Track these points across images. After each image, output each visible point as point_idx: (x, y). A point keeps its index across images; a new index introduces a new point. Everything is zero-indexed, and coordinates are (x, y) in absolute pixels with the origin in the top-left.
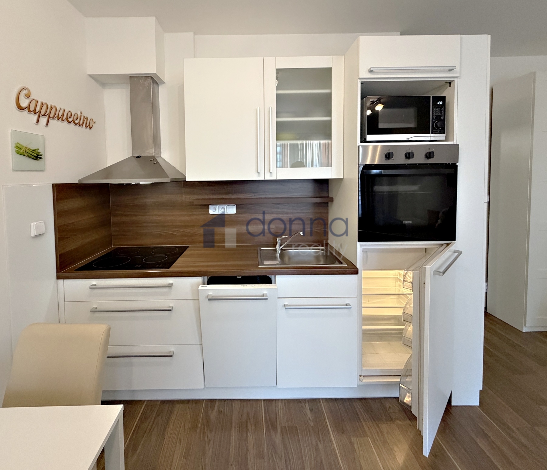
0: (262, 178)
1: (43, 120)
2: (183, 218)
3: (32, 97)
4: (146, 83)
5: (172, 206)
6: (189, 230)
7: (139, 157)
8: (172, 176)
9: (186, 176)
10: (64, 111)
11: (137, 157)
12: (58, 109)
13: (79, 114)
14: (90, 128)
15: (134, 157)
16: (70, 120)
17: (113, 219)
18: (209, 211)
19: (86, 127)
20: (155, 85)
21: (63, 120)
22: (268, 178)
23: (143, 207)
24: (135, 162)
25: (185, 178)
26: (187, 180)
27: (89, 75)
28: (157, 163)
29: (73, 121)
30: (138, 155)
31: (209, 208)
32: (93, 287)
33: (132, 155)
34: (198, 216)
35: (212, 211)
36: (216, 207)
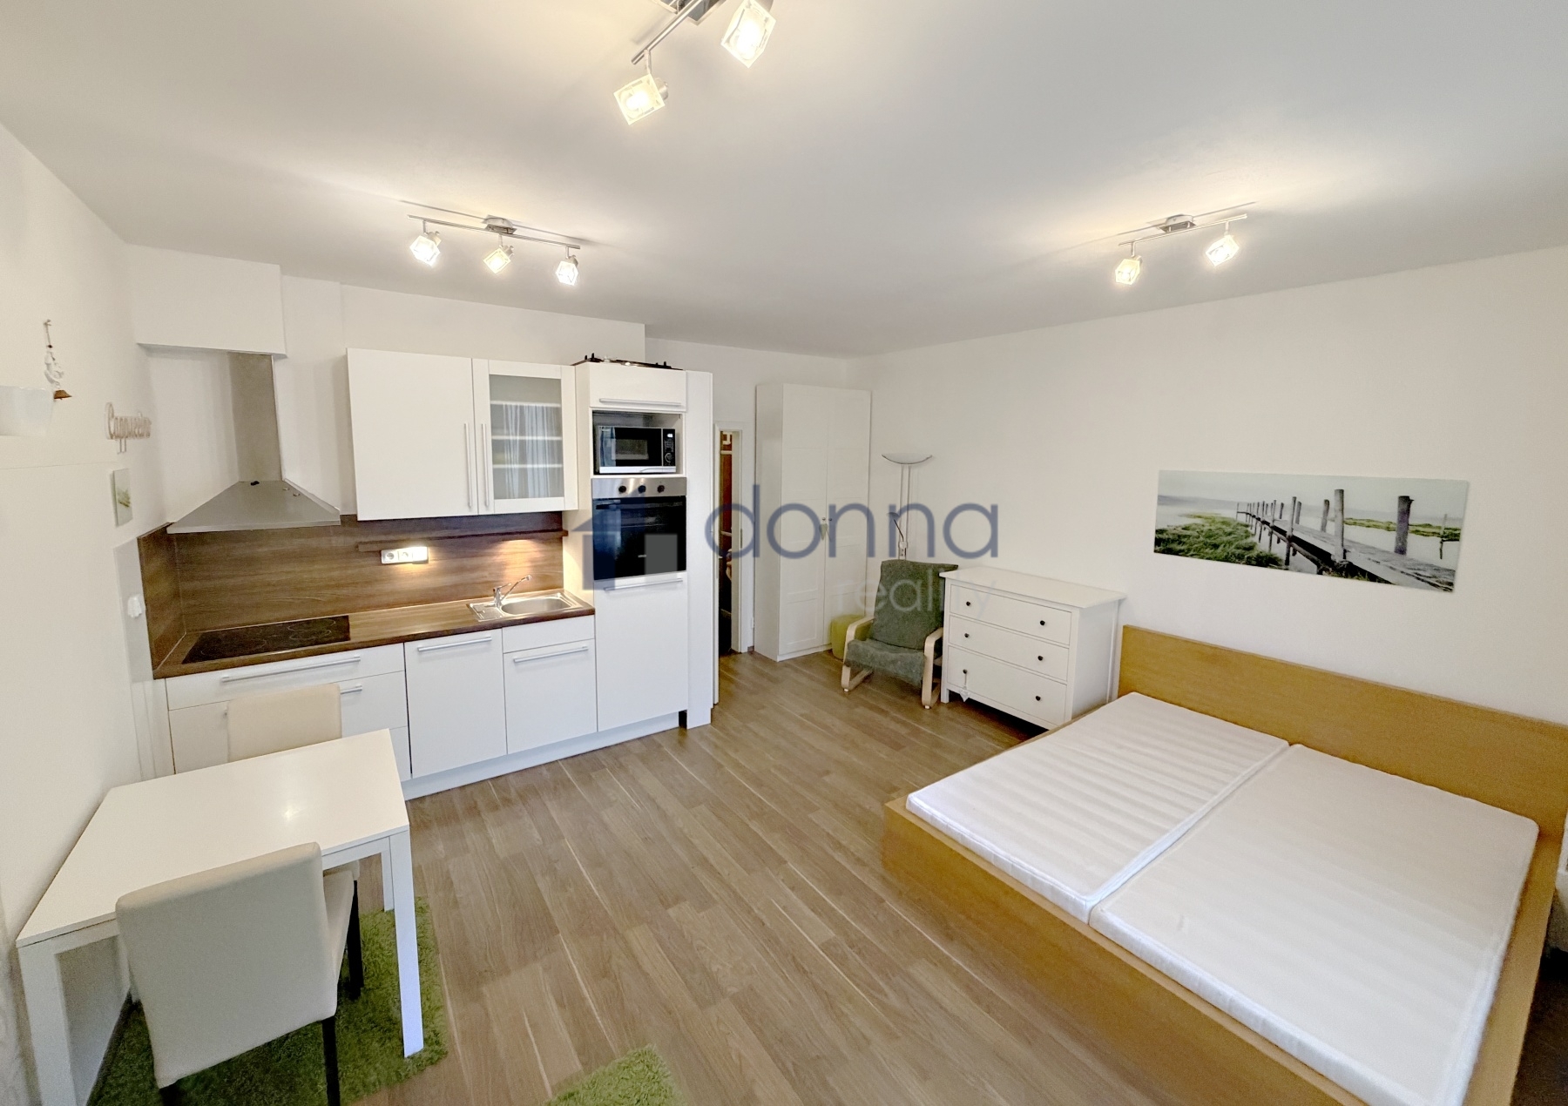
0: (474, 512)
2: (333, 574)
6: (346, 591)
7: (256, 483)
9: (358, 513)
10: (132, 420)
11: (252, 484)
12: (129, 420)
15: (245, 482)
18: (381, 560)
21: (133, 436)
22: (484, 512)
25: (358, 516)
26: (361, 518)
30: (253, 481)
31: (379, 554)
32: (226, 681)
33: (237, 479)
34: (365, 567)
35: (386, 559)
36: (395, 552)
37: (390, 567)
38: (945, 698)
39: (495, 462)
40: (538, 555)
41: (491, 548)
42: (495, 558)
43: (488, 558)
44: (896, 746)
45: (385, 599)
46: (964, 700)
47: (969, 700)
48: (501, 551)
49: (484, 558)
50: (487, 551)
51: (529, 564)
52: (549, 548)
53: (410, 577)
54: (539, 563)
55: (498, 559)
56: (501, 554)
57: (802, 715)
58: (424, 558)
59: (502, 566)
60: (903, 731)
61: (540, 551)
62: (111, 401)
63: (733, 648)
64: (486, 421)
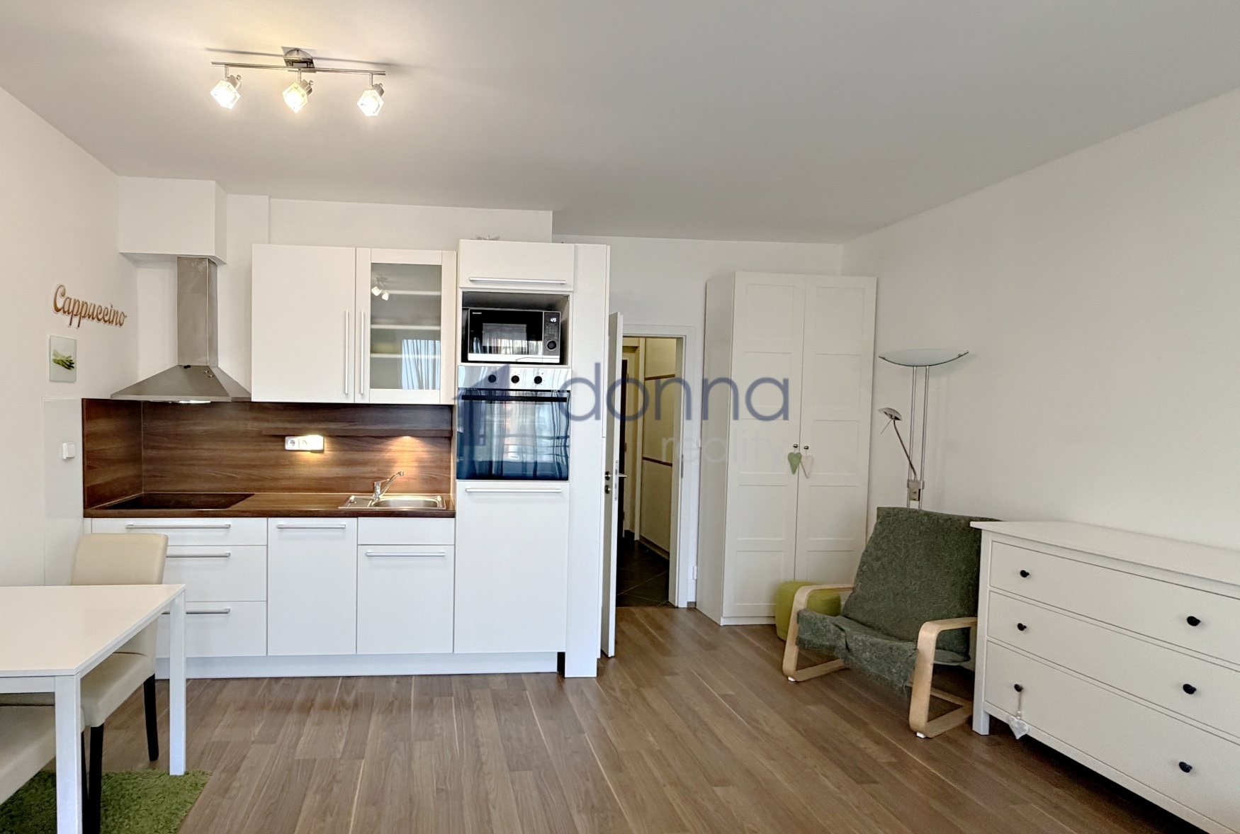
0: (351, 401)
1: (76, 320)
2: (245, 455)
3: (66, 295)
4: (200, 268)
5: (231, 437)
6: (255, 472)
7: (189, 366)
8: (233, 394)
9: (251, 394)
10: (95, 306)
11: (186, 367)
12: (89, 305)
13: (109, 308)
14: (121, 325)
15: (180, 366)
16: (100, 317)
17: (145, 453)
18: (284, 446)
19: (116, 324)
20: (212, 266)
21: (93, 319)
22: (359, 401)
23: (190, 438)
24: (181, 374)
25: (250, 398)
26: (253, 400)
27: (121, 254)
28: (214, 376)
29: (103, 317)
30: (186, 365)
31: (284, 441)
32: (130, 527)
33: (176, 364)
34: (269, 452)
35: (289, 446)
36: (296, 439)
37: (295, 453)
38: (981, 727)
39: (372, 352)
40: (425, 456)
41: (380, 443)
42: (383, 454)
43: (377, 454)
45: (284, 483)
46: (1018, 737)
48: (391, 447)
49: (374, 454)
50: (379, 446)
51: (416, 464)
52: (438, 449)
53: (307, 464)
54: (425, 464)
55: (387, 455)
56: (390, 450)
58: (320, 447)
59: (390, 463)
61: (427, 451)
62: (64, 284)
63: (670, 600)
64: (366, 309)
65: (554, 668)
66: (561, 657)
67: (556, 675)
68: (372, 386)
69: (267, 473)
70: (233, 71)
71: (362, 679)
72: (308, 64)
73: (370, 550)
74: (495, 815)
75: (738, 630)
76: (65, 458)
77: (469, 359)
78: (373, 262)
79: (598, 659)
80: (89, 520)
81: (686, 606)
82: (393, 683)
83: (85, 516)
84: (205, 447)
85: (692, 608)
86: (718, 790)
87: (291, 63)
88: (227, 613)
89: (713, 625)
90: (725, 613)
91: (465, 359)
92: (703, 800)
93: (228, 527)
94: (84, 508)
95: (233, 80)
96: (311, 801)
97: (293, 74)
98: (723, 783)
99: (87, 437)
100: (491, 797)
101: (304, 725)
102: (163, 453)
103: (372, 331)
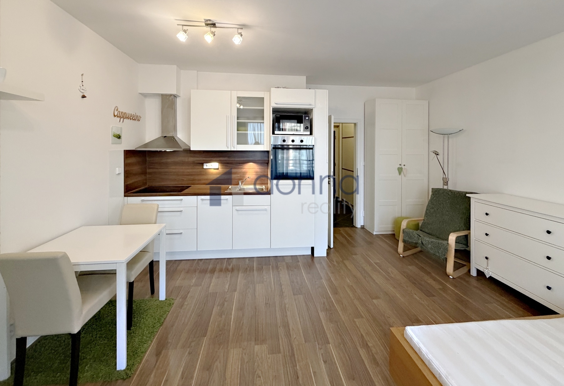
0: (230, 149)
1: (122, 120)
2: (188, 170)
3: (119, 110)
4: (171, 98)
5: (183, 163)
6: (192, 177)
7: (166, 137)
8: (183, 147)
9: (190, 147)
10: (129, 114)
11: (165, 137)
12: (127, 113)
13: (135, 114)
14: (139, 121)
15: (162, 136)
16: (131, 118)
17: (148, 170)
18: (203, 167)
19: (137, 120)
20: (175, 98)
21: (129, 119)
22: (233, 149)
23: (167, 164)
24: (163, 140)
25: (190, 149)
26: (191, 150)
27: (139, 93)
28: (176, 140)
30: (165, 136)
31: (203, 165)
32: (143, 201)
33: (161, 136)
34: (197, 169)
35: (205, 167)
36: (208, 164)
37: (206, 170)
38: (474, 273)
39: (238, 130)
40: (258, 170)
41: (241, 165)
42: (242, 170)
43: (240, 169)
44: (428, 293)
45: (204, 182)
46: (487, 277)
47: (491, 277)
48: (245, 167)
49: (239, 170)
50: (240, 167)
51: (255, 173)
52: (263, 167)
53: (212, 174)
54: (258, 173)
55: (244, 170)
56: (245, 168)
57: (376, 263)
58: (217, 167)
59: (245, 173)
60: (437, 286)
61: (259, 168)
62: (117, 106)
63: (354, 225)
64: (235, 114)
65: (310, 253)
66: (313, 249)
67: (310, 256)
68: (238, 144)
69: (197, 178)
70: (185, 28)
71: (234, 259)
72: (214, 25)
73: (238, 208)
74: (288, 313)
75: (380, 236)
76: (117, 173)
77: (275, 133)
78: (238, 96)
79: (327, 249)
80: (126, 198)
81: (360, 227)
82: (247, 260)
83: (125, 196)
84: (172, 168)
85: (363, 227)
86: (375, 301)
87: (207, 25)
88: (181, 234)
89: (370, 234)
90: (375, 230)
91: (273, 133)
92: (369, 305)
93: (181, 200)
94: (124, 193)
95: (185, 31)
96: (216, 310)
97: (208, 29)
98: (377, 298)
99: (126, 165)
100: (287, 306)
101: (212, 278)
102: (154, 170)
103: (238, 123)
